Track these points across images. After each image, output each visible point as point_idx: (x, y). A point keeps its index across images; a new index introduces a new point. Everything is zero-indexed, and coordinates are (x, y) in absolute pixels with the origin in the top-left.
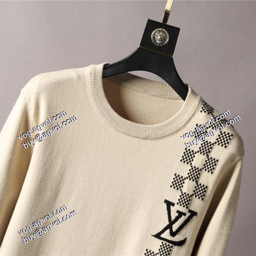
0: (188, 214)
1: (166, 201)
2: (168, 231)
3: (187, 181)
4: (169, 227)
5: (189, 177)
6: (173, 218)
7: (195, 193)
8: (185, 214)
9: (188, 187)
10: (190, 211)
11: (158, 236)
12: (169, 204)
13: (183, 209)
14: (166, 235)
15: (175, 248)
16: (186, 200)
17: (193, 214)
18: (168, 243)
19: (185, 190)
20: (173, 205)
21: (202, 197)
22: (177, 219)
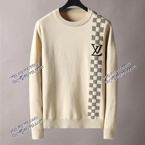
0: (100, 46)
1: (92, 44)
2: (95, 53)
3: (96, 37)
4: (95, 51)
5: (96, 35)
6: (96, 49)
7: (100, 39)
8: (99, 46)
9: (97, 38)
10: (100, 45)
11: (93, 55)
12: (93, 45)
13: (97, 45)
14: (95, 54)
15: (99, 57)
16: (98, 42)
17: (101, 46)
18: (96, 56)
19: (96, 39)
20: (94, 45)
21: (102, 40)
22: (97, 48)
